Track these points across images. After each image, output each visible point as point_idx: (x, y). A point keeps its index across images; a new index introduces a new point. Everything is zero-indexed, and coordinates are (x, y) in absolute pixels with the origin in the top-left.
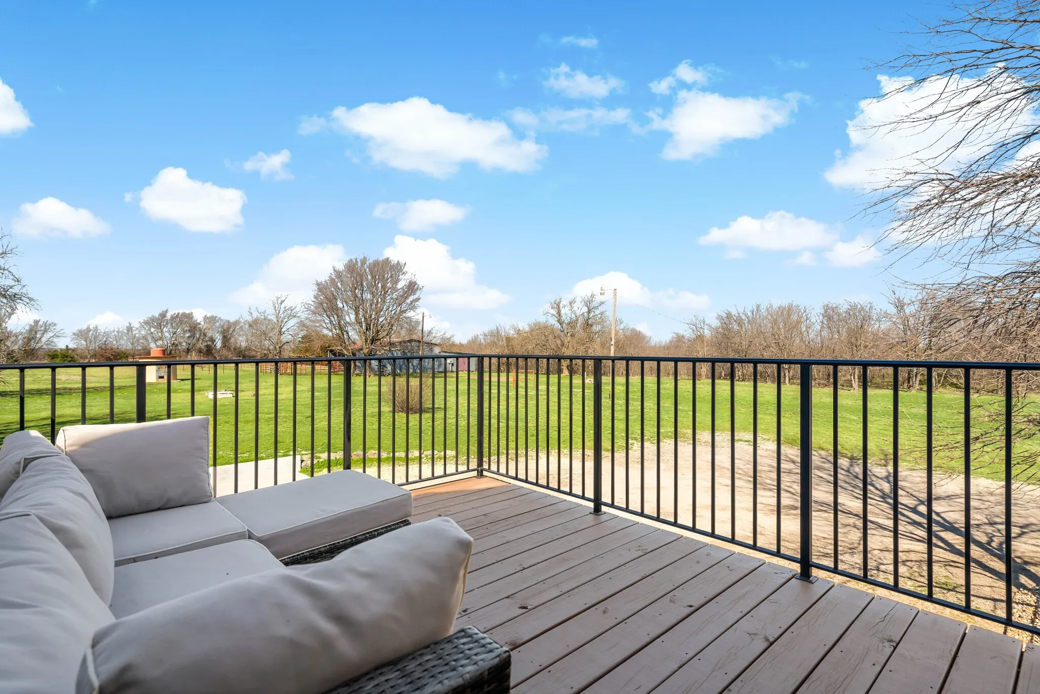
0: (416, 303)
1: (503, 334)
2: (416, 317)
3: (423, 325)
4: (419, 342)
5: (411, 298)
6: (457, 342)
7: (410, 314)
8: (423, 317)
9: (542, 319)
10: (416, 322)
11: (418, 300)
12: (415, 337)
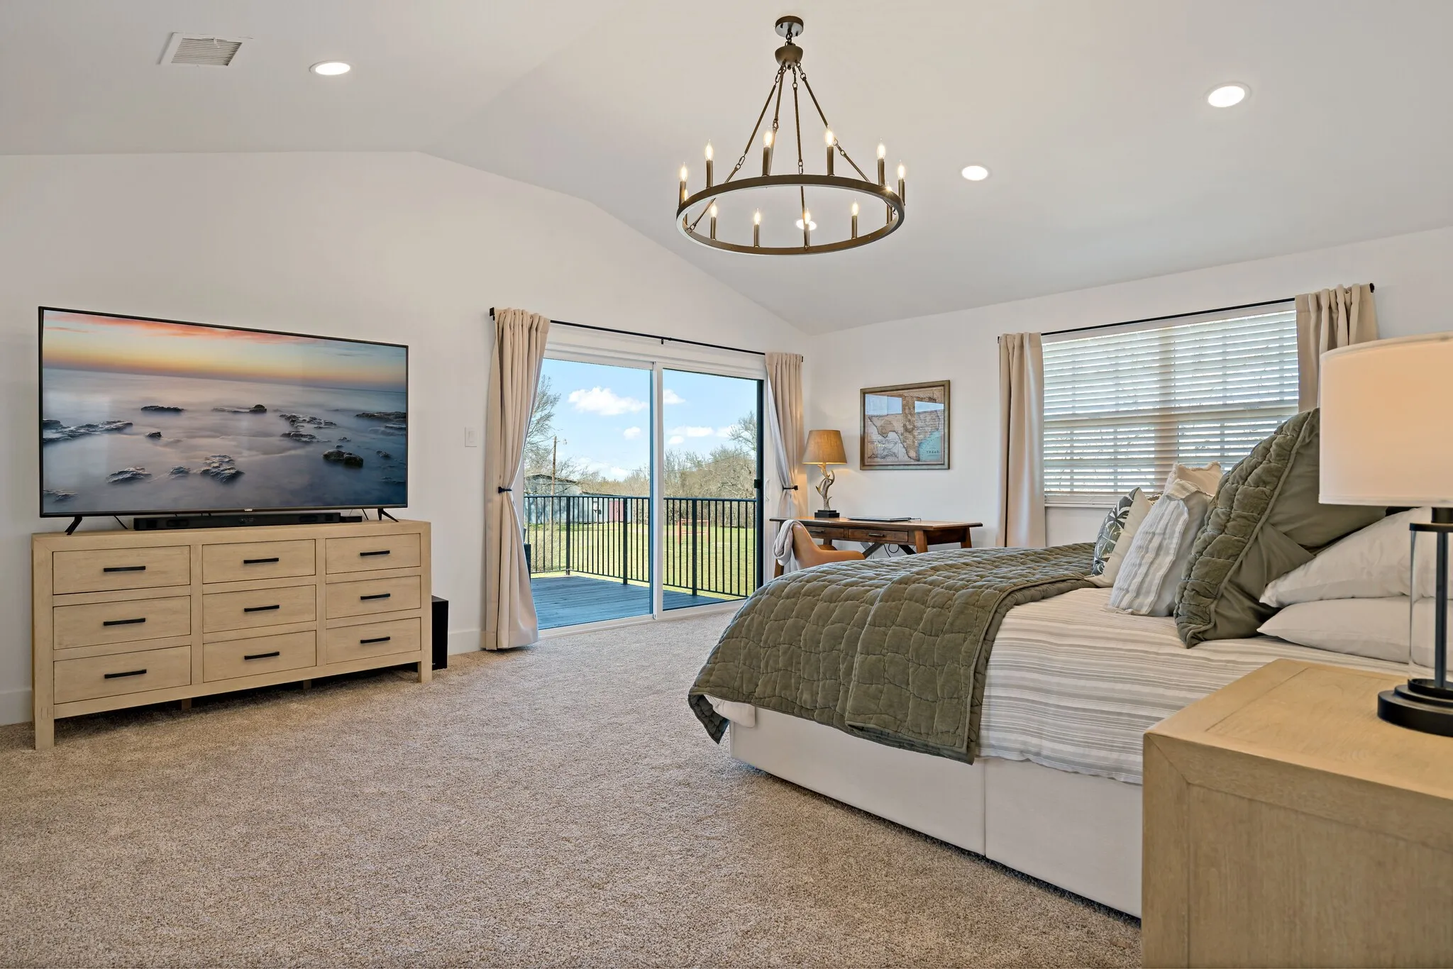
0: (547, 422)
1: (676, 468)
2: (546, 443)
3: (555, 455)
4: (549, 478)
5: (538, 416)
6: (610, 479)
7: (536, 438)
8: (555, 442)
9: (731, 446)
10: (545, 450)
11: (548, 417)
12: (544, 472)
